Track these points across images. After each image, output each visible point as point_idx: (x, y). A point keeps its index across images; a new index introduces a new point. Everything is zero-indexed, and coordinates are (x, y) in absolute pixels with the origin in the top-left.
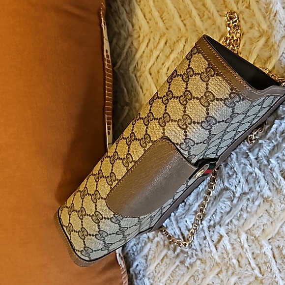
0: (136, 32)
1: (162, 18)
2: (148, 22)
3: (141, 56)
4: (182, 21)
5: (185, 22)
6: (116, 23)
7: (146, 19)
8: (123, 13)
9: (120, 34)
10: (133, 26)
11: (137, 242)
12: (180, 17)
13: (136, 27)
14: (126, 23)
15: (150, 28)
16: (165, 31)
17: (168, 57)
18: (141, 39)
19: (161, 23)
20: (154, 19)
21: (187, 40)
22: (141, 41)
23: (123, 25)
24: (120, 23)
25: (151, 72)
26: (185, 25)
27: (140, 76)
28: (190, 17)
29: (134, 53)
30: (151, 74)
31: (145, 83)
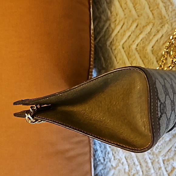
0: (113, 17)
1: (135, 9)
2: (123, 11)
3: (116, 35)
4: (151, 11)
5: (153, 12)
6: (98, 10)
7: (122, 8)
8: (104, 3)
9: (100, 17)
10: (111, 13)
11: (104, 167)
12: (150, 8)
13: (114, 13)
14: (105, 10)
15: (125, 15)
16: (137, 17)
17: (137, 37)
18: (117, 22)
19: (134, 12)
20: (129, 8)
21: (154, 25)
22: (117, 24)
23: (103, 12)
24: (101, 10)
25: (124, 47)
26: (153, 14)
27: (115, 49)
28: (158, 8)
29: (111, 32)
30: (123, 48)
31: (119, 55)
